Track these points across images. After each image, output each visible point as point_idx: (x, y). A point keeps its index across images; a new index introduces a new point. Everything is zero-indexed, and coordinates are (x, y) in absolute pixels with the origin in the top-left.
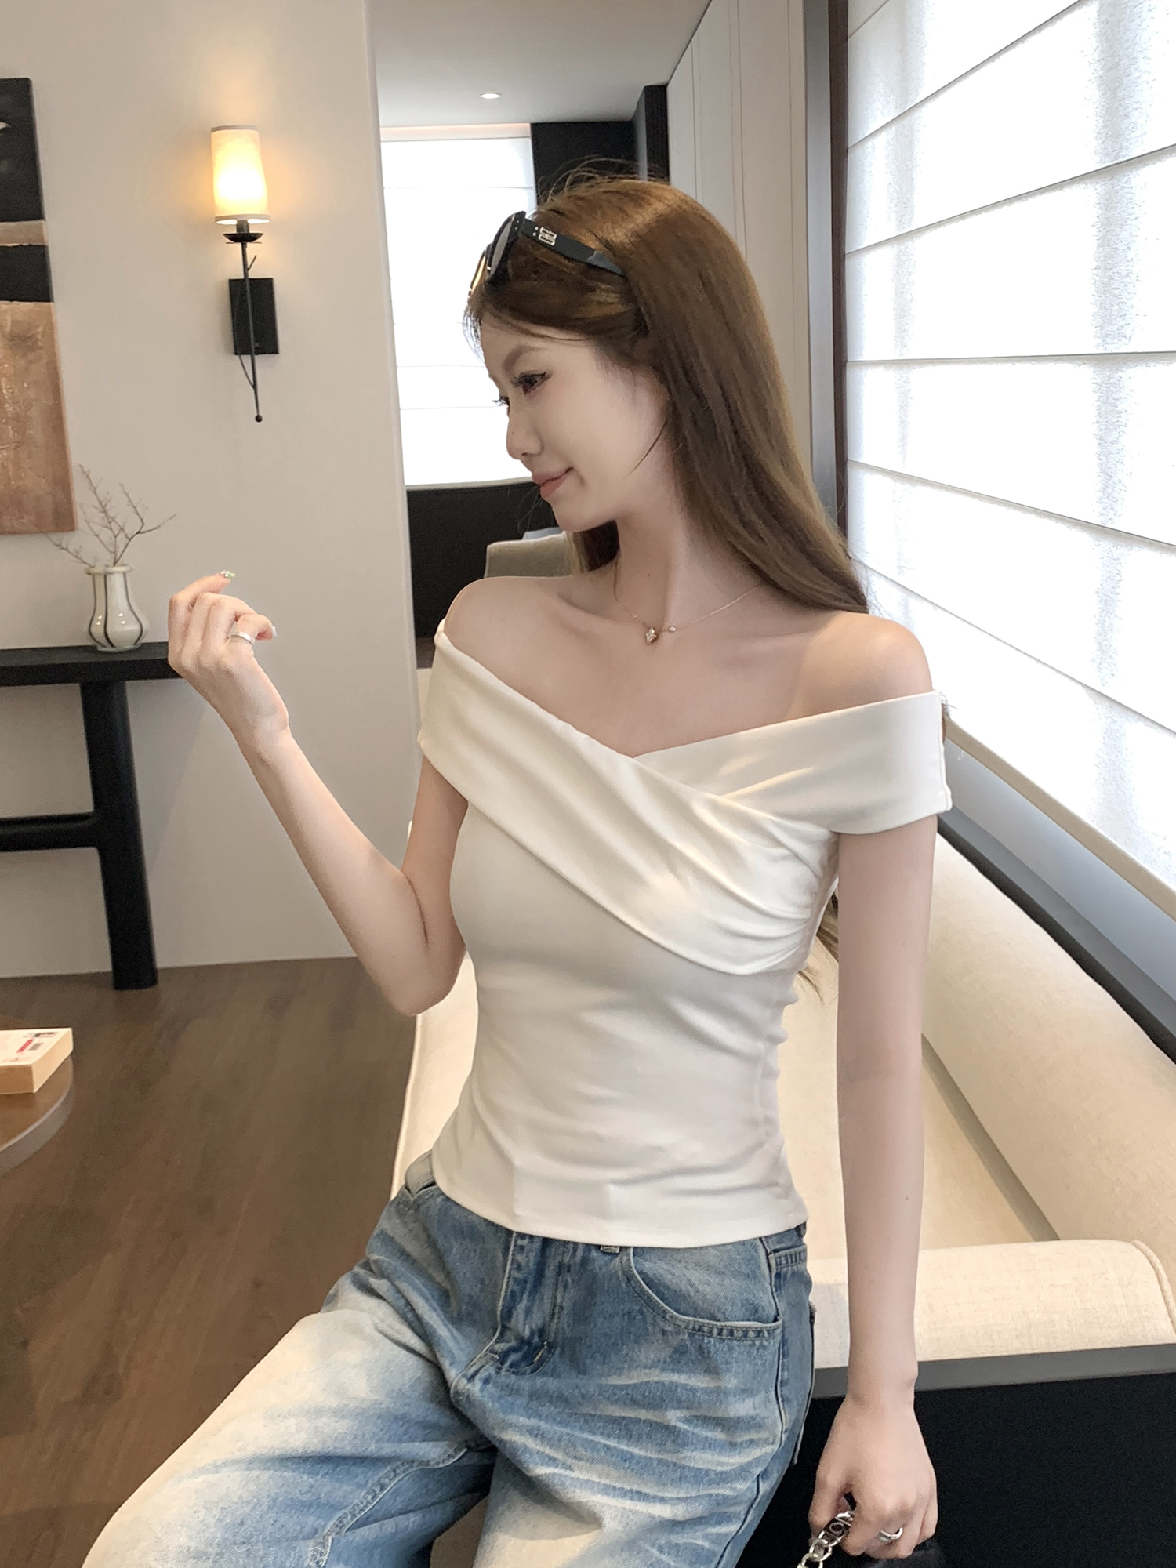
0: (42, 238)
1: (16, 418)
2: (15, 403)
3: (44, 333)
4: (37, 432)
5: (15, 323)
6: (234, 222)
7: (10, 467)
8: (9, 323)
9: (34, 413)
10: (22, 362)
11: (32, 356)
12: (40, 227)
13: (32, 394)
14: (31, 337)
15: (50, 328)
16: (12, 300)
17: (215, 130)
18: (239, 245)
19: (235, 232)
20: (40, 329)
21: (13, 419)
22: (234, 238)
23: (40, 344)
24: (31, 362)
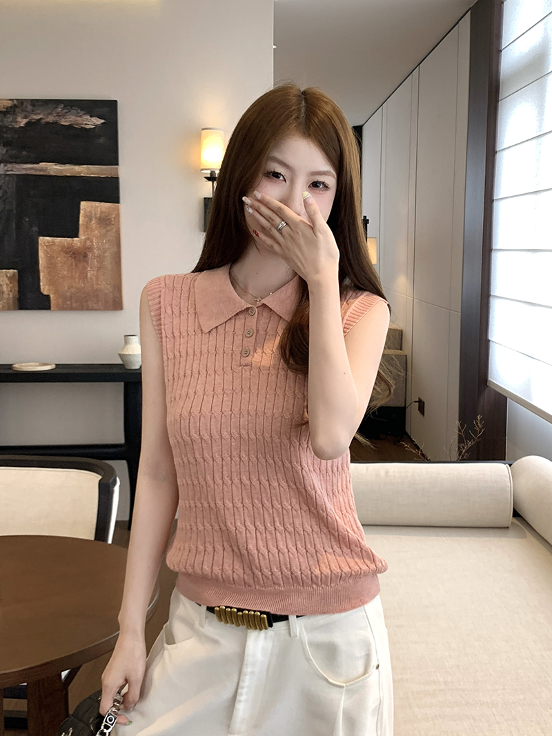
0: (117, 174)
1: (99, 256)
2: (99, 249)
3: (115, 218)
4: (108, 263)
5: (102, 212)
6: (209, 172)
7: (94, 279)
8: (99, 213)
9: (107, 254)
10: (104, 231)
11: (108, 228)
12: (117, 169)
13: (107, 246)
14: (108, 219)
15: (118, 215)
16: (101, 201)
17: (203, 129)
18: (211, 183)
19: (209, 176)
20: (113, 216)
21: (97, 257)
22: (209, 179)
23: (113, 223)
24: (108, 231)
